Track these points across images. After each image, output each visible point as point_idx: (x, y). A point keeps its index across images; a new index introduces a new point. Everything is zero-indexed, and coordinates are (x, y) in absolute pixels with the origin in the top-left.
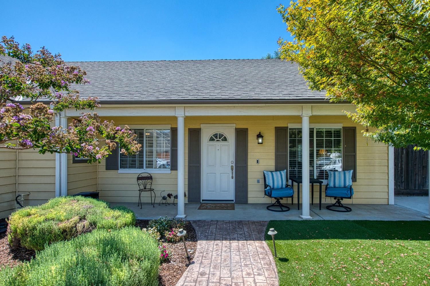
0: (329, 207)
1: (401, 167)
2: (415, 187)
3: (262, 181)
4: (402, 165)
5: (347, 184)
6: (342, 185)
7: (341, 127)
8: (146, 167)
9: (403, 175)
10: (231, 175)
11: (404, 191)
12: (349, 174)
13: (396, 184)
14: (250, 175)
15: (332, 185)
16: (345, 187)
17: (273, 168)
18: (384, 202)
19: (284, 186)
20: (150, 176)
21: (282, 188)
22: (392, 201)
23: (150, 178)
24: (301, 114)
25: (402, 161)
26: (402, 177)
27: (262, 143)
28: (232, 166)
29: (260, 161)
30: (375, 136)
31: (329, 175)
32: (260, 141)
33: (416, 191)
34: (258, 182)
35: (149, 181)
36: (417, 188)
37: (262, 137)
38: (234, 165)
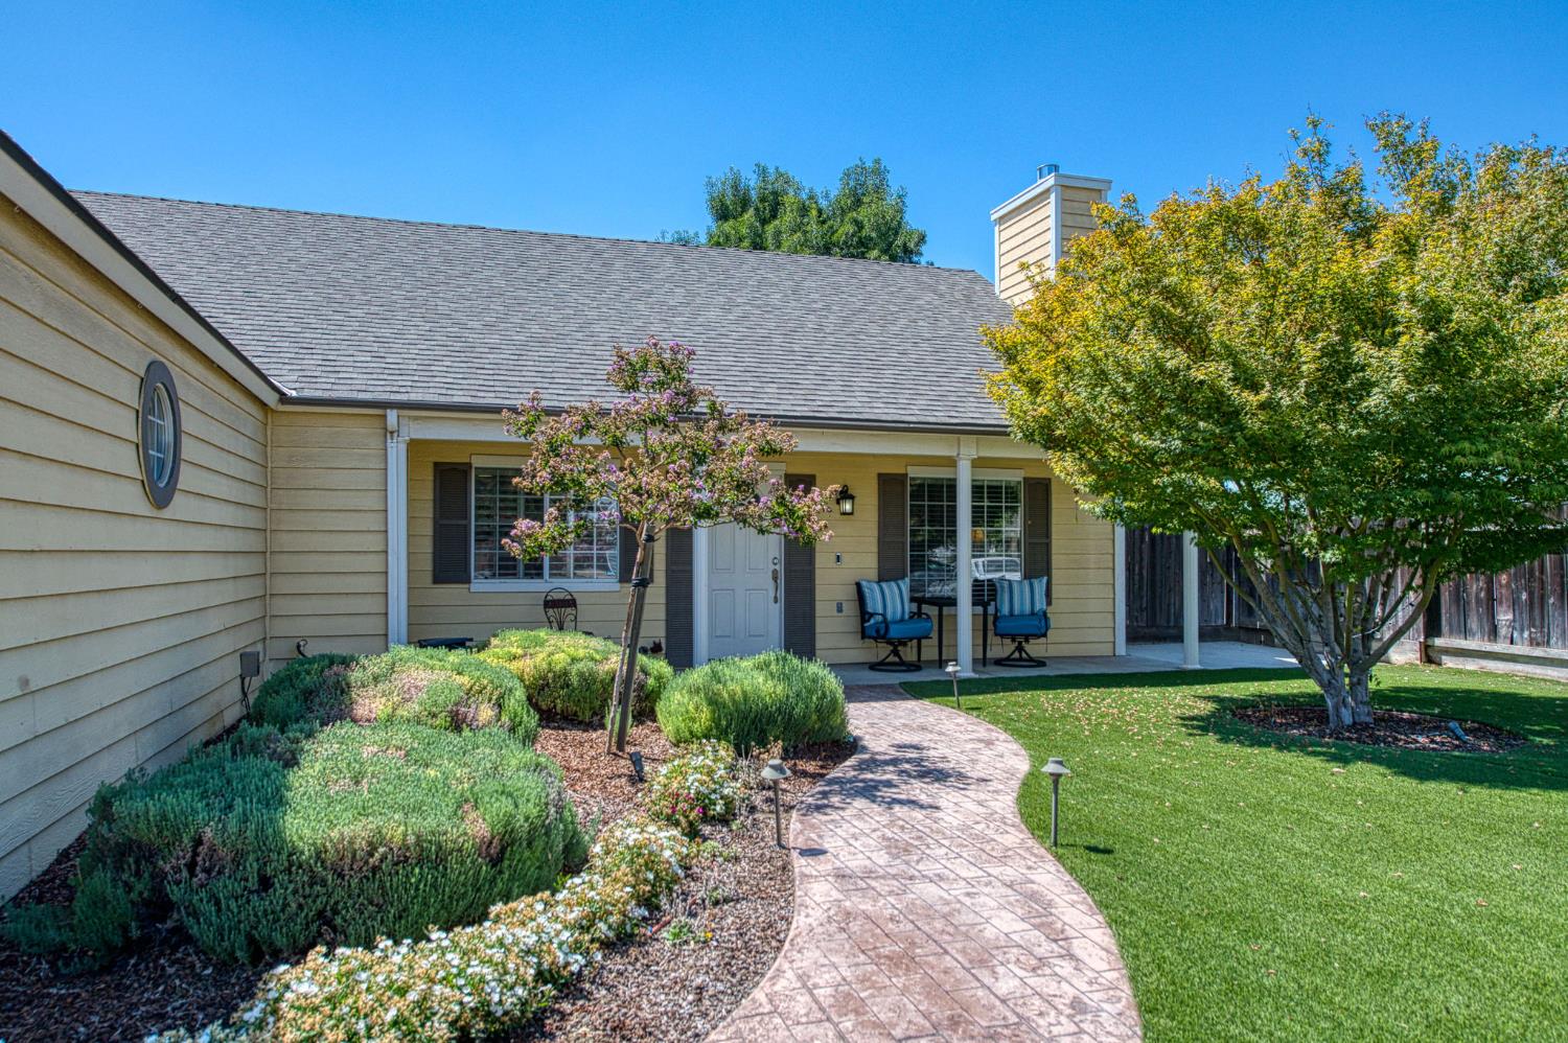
0: (999, 662)
1: (1141, 574)
2: (1168, 621)
3: (850, 609)
4: (1141, 568)
5: (1038, 607)
6: (1027, 609)
7: (1021, 479)
8: (551, 575)
9: (1144, 593)
10: (772, 594)
11: (1146, 630)
12: (1040, 585)
13: (1129, 615)
14: (820, 593)
15: (1005, 610)
16: (1033, 614)
17: (873, 574)
18: (1106, 650)
19: (907, 617)
20: (569, 597)
21: (902, 620)
22: (1121, 649)
23: (571, 603)
24: (955, 454)
25: (1142, 559)
26: (1142, 598)
27: (851, 514)
28: (775, 572)
29: (845, 558)
30: (1097, 510)
31: (999, 589)
32: (848, 507)
33: (1171, 631)
34: (840, 610)
35: (569, 610)
36: (1172, 624)
37: (852, 498)
38: (781, 568)
